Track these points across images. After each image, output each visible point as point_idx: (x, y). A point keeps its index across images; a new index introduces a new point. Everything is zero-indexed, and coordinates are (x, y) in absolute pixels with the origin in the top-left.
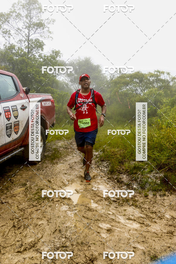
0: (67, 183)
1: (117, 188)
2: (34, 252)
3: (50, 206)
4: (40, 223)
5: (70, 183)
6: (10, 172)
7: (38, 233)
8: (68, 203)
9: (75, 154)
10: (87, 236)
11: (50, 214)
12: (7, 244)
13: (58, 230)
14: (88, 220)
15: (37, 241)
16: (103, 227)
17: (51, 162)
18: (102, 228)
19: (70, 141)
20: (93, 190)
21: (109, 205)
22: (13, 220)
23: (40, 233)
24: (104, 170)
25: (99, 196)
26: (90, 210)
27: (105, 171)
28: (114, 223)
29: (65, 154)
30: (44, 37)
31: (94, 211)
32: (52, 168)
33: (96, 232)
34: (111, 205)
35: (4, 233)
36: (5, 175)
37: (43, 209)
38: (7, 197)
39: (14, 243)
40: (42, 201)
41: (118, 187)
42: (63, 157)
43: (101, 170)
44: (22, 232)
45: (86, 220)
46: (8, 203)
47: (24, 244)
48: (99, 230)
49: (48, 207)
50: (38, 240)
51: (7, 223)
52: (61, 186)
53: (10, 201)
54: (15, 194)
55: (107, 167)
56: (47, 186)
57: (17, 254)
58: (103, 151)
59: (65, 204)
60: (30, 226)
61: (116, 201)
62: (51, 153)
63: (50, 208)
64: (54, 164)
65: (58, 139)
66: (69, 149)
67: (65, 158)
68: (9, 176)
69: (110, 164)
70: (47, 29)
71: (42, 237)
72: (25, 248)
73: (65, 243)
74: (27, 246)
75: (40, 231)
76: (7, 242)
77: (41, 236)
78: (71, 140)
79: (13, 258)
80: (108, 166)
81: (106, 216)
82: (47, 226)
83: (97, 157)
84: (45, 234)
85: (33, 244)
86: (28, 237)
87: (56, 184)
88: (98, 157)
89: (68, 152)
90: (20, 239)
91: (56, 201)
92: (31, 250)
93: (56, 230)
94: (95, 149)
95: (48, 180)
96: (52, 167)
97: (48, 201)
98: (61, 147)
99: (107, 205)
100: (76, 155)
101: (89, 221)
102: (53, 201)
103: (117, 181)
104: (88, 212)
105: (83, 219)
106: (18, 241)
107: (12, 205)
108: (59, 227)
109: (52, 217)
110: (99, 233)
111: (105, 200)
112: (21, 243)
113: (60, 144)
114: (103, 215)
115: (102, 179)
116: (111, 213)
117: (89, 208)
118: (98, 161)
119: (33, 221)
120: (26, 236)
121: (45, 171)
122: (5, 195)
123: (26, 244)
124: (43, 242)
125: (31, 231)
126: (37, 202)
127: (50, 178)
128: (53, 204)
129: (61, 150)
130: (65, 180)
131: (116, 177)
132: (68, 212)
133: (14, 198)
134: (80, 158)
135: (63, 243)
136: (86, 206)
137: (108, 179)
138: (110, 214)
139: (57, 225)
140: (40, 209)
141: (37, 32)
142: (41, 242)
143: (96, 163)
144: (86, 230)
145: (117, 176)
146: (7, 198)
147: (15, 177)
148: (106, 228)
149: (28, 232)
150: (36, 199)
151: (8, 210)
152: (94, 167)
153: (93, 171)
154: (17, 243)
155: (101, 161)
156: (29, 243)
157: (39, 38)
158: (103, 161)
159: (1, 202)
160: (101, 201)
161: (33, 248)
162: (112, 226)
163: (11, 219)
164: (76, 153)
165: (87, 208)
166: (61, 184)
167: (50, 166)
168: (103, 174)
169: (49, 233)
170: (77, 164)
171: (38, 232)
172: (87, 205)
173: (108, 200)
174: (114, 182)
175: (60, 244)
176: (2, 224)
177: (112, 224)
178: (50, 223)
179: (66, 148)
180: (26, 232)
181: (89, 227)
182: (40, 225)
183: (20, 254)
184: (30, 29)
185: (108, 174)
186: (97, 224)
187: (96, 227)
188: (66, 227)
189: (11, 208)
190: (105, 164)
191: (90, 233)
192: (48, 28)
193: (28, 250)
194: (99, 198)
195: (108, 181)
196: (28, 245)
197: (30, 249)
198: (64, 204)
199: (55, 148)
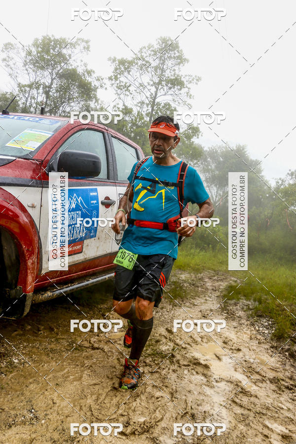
0: (199, 340)
1: (289, 367)
2: (147, 442)
3: (174, 371)
4: (158, 394)
5: (204, 341)
6: (102, 304)
7: (155, 411)
8: (205, 372)
9: (210, 297)
10: (244, 436)
11: (175, 383)
12: (103, 415)
13: (189, 413)
14: (243, 409)
15: (154, 423)
16: (274, 429)
17: (170, 302)
18: (272, 430)
19: (199, 275)
20: (245, 361)
21: (279, 392)
22: (112, 379)
23: (159, 411)
24: (264, 333)
25: (258, 373)
26: (244, 392)
27: (266, 335)
28: (293, 426)
29: (192, 294)
30: (179, 103)
31: (251, 396)
32: (172, 312)
33: (262, 433)
34: (282, 393)
35: (98, 397)
36: (95, 306)
37: (164, 372)
38: (100, 341)
39: (114, 416)
40: (160, 360)
41: (292, 365)
42: (190, 297)
43: (258, 331)
44: (127, 402)
45: (239, 408)
46: (103, 350)
47: (132, 423)
48: (266, 432)
49: (171, 371)
50: (156, 422)
51: (102, 382)
52: (191, 343)
53: (106, 348)
54: (113, 339)
55: (268, 328)
56: (166, 338)
57: (120, 436)
58: (258, 302)
59: (199, 372)
60: (142, 396)
61: (291, 389)
62: (169, 287)
63: (176, 375)
64: (176, 306)
65: (180, 269)
66: (198, 287)
67: (192, 300)
68: (101, 308)
69: (274, 324)
70: (186, 90)
71: (162, 419)
72: (134, 430)
73: (204, 439)
74: (137, 428)
75: (159, 408)
76: (103, 413)
77: (161, 416)
78: (202, 275)
79: (113, 442)
80: (271, 327)
81: (276, 410)
82: (171, 402)
83: (249, 309)
84: (167, 415)
85: (147, 426)
86: (137, 413)
87: (181, 338)
88: (251, 309)
89: (198, 291)
90: (126, 414)
91: (184, 365)
92: (144, 437)
93: (187, 413)
94: (245, 296)
95: (167, 329)
96: (172, 309)
97: (170, 362)
98: (185, 281)
99: (274, 391)
100: (211, 300)
101: (246, 412)
102: (179, 363)
103: (289, 354)
104: (241, 395)
105: (234, 405)
106: (122, 415)
107: (109, 355)
108: (191, 408)
109: (178, 389)
110: (266, 436)
111: (271, 382)
112: (126, 420)
113: (183, 276)
114: (270, 406)
115: (261, 345)
116: (285, 408)
117: (242, 389)
118: (251, 315)
119: (146, 388)
120: (134, 411)
121: (160, 314)
122: (97, 337)
123: (135, 423)
124: (164, 429)
125: (142, 404)
126: (151, 359)
127: (169, 326)
128: (178, 369)
129: (186, 287)
130: (196, 335)
131: (287, 347)
132: (204, 386)
133: (111, 345)
134: (219, 306)
135: (198, 439)
136: (237, 385)
137: (271, 347)
138: (282, 408)
139: (188, 404)
140: (157, 372)
141: (169, 93)
142: (160, 427)
143: (248, 317)
144: (241, 427)
145: (289, 346)
146: (100, 343)
147: (112, 313)
148: (279, 432)
149: (138, 404)
150: (149, 355)
151: (102, 361)
152: (246, 324)
153: (244, 330)
154: (121, 419)
155: (258, 316)
156: (140, 423)
157: (171, 103)
158: (261, 316)
159: (92, 346)
160: (262, 383)
161: (146, 434)
162: (290, 431)
163: (108, 377)
164: (210, 295)
165: (240, 389)
166: (189, 340)
167: (169, 307)
168: (262, 338)
169: (174, 416)
170: (214, 313)
171: (155, 409)
172: (239, 384)
173: (276, 383)
174: (284, 356)
175: (193, 440)
176: (94, 382)
177: (289, 427)
178: (175, 398)
179: (193, 285)
180: (134, 404)
181: (247, 422)
182: (157, 398)
183: (124, 437)
184: (160, 88)
185: (272, 339)
186: (261, 420)
187: (260, 424)
188: (205, 412)
189: (108, 359)
190: (265, 322)
191: (249, 432)
192: (189, 88)
193: (139, 435)
194: (258, 377)
195: (272, 351)
196: (139, 426)
197: (142, 433)
198: (197, 373)
199: (175, 280)
